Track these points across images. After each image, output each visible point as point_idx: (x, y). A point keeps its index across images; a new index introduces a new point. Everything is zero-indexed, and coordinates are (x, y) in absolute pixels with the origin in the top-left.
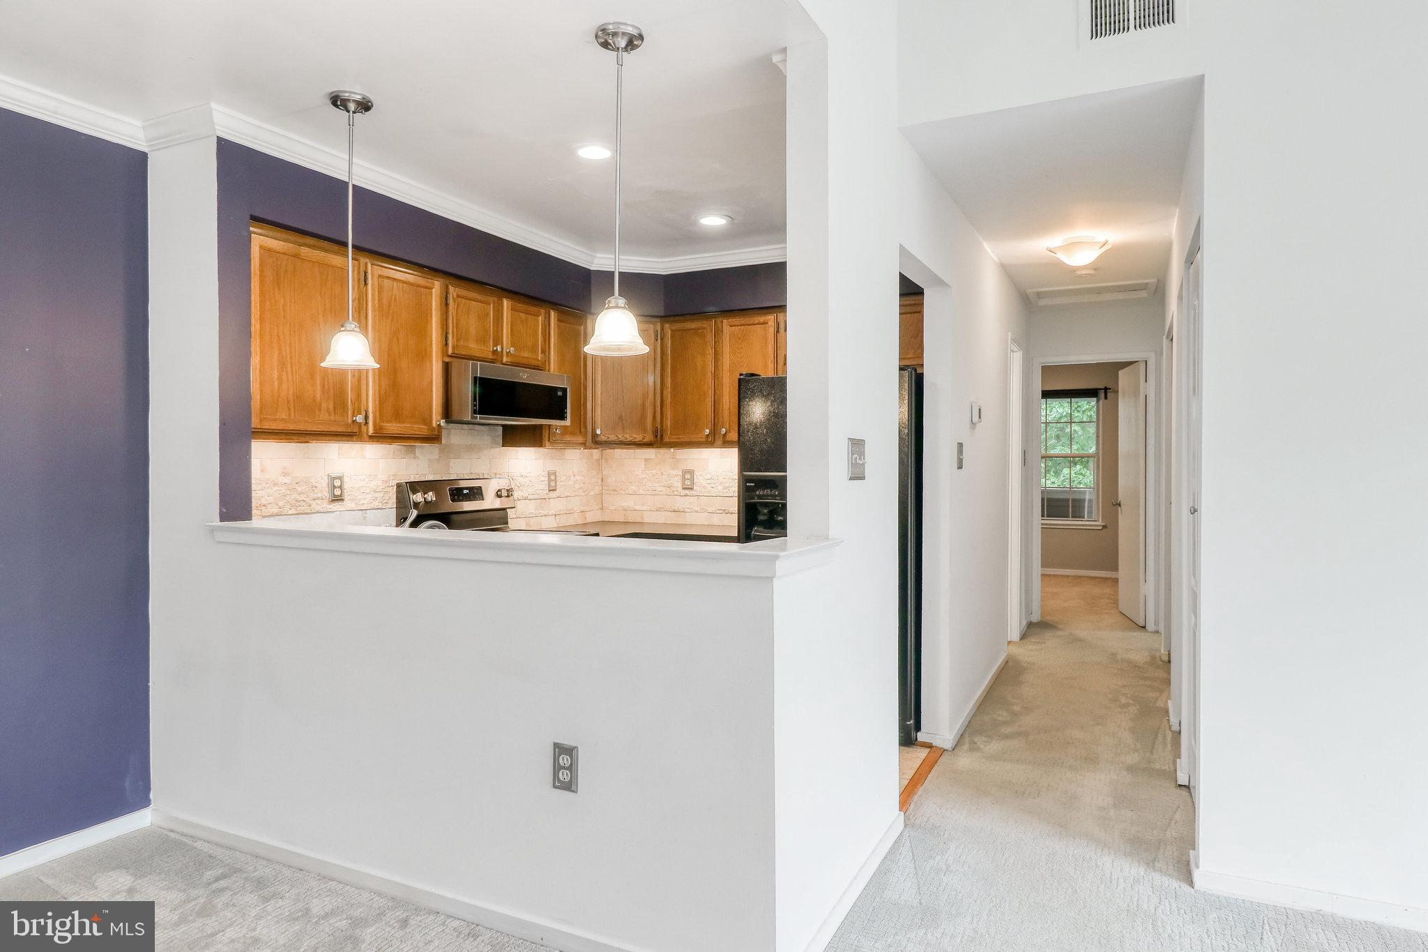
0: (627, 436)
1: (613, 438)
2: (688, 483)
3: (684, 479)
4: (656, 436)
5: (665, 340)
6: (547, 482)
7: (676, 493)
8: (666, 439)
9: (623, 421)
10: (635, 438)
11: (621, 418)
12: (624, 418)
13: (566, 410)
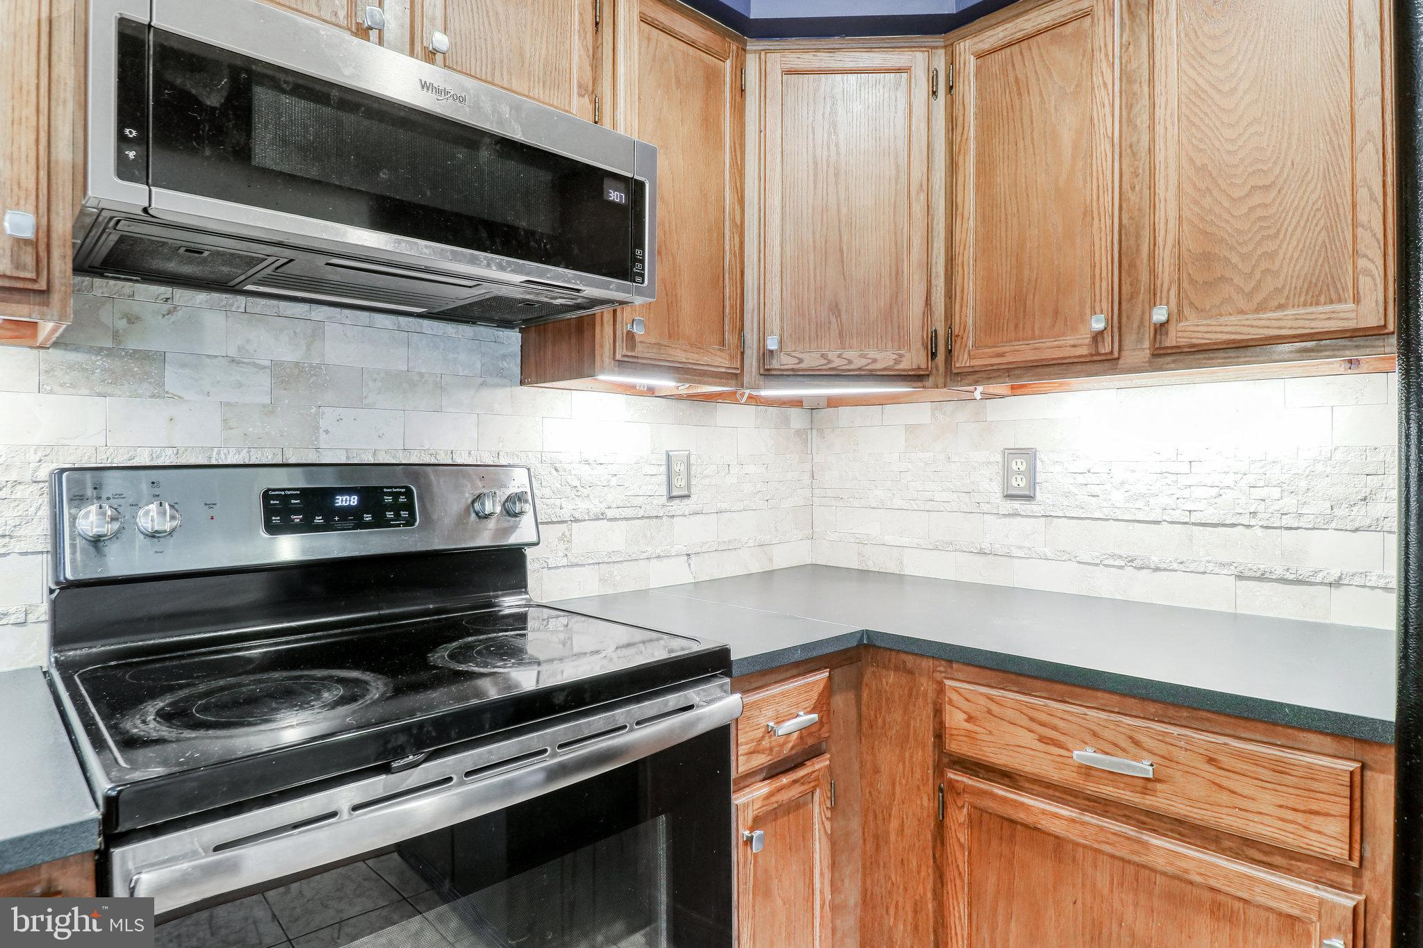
0: (850, 354)
1: (811, 360)
2: (1019, 483)
3: (1007, 473)
4: (934, 355)
5: (959, 88)
6: (664, 478)
7: (985, 508)
8: (962, 361)
9: (840, 316)
10: (875, 361)
11: (835, 309)
12: (843, 307)
13: (638, 252)
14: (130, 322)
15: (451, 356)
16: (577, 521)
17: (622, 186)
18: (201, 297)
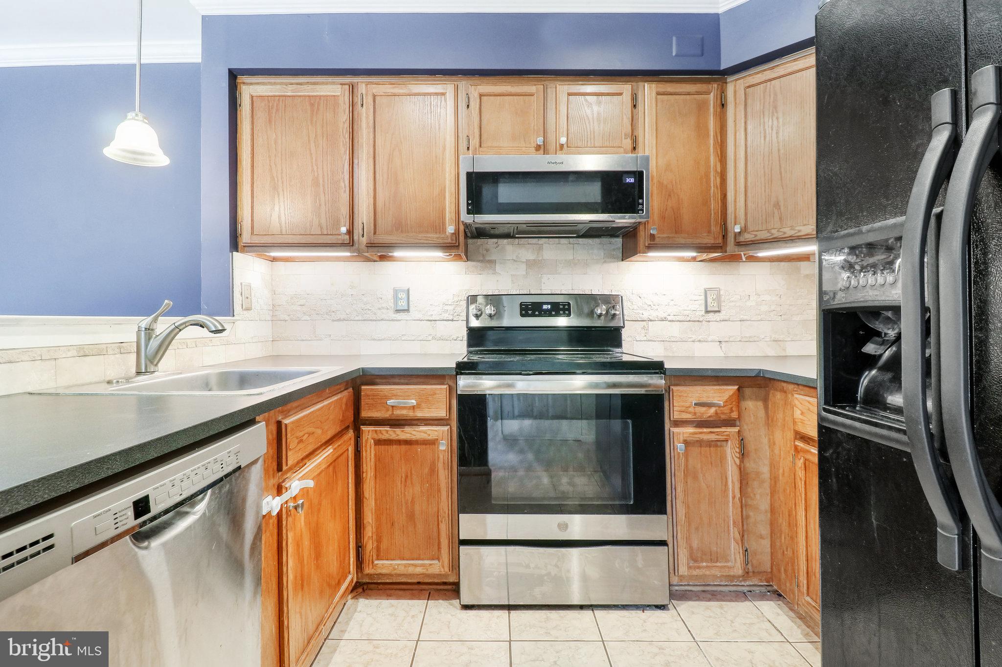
0: (785, 229)
1: (762, 234)
6: (703, 302)
9: (780, 209)
10: (799, 231)
11: (777, 205)
12: (782, 204)
13: (640, 201)
14: (487, 251)
15: (590, 252)
16: (651, 321)
17: (633, 176)
18: (505, 241)
